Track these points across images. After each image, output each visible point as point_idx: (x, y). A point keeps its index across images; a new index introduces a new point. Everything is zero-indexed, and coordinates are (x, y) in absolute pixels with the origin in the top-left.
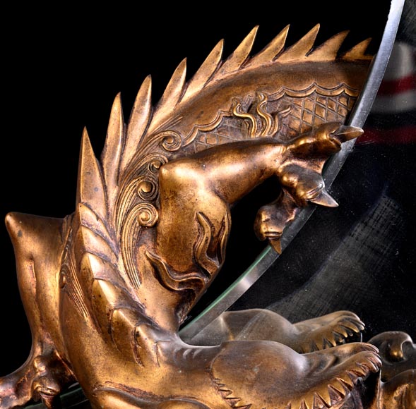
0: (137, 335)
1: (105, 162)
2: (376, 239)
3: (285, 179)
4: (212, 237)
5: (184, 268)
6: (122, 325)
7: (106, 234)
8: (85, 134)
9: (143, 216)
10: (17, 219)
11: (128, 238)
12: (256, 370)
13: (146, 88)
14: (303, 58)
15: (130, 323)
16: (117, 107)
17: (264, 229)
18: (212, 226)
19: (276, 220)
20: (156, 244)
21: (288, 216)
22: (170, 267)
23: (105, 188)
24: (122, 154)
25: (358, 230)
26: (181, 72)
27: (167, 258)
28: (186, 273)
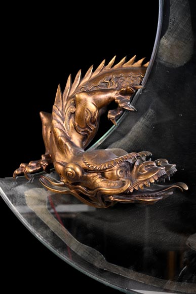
0: (66, 145)
1: (64, 94)
2: (147, 123)
3: (116, 100)
4: (91, 117)
5: (83, 127)
6: (61, 141)
7: (61, 115)
8: (59, 86)
9: (72, 110)
10: (43, 113)
11: (67, 117)
12: (96, 156)
13: (79, 73)
14: (130, 66)
15: (64, 141)
16: (69, 78)
17: (109, 116)
18: (91, 113)
19: (113, 114)
20: (74, 118)
21: (117, 113)
22: (78, 126)
23: (62, 101)
24: (69, 92)
25: (142, 119)
26: (91, 69)
27: (77, 123)
28: (84, 128)
